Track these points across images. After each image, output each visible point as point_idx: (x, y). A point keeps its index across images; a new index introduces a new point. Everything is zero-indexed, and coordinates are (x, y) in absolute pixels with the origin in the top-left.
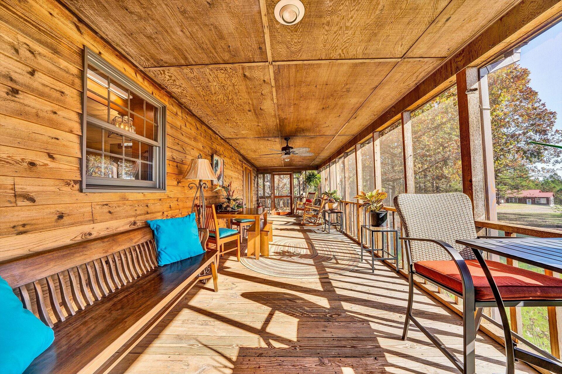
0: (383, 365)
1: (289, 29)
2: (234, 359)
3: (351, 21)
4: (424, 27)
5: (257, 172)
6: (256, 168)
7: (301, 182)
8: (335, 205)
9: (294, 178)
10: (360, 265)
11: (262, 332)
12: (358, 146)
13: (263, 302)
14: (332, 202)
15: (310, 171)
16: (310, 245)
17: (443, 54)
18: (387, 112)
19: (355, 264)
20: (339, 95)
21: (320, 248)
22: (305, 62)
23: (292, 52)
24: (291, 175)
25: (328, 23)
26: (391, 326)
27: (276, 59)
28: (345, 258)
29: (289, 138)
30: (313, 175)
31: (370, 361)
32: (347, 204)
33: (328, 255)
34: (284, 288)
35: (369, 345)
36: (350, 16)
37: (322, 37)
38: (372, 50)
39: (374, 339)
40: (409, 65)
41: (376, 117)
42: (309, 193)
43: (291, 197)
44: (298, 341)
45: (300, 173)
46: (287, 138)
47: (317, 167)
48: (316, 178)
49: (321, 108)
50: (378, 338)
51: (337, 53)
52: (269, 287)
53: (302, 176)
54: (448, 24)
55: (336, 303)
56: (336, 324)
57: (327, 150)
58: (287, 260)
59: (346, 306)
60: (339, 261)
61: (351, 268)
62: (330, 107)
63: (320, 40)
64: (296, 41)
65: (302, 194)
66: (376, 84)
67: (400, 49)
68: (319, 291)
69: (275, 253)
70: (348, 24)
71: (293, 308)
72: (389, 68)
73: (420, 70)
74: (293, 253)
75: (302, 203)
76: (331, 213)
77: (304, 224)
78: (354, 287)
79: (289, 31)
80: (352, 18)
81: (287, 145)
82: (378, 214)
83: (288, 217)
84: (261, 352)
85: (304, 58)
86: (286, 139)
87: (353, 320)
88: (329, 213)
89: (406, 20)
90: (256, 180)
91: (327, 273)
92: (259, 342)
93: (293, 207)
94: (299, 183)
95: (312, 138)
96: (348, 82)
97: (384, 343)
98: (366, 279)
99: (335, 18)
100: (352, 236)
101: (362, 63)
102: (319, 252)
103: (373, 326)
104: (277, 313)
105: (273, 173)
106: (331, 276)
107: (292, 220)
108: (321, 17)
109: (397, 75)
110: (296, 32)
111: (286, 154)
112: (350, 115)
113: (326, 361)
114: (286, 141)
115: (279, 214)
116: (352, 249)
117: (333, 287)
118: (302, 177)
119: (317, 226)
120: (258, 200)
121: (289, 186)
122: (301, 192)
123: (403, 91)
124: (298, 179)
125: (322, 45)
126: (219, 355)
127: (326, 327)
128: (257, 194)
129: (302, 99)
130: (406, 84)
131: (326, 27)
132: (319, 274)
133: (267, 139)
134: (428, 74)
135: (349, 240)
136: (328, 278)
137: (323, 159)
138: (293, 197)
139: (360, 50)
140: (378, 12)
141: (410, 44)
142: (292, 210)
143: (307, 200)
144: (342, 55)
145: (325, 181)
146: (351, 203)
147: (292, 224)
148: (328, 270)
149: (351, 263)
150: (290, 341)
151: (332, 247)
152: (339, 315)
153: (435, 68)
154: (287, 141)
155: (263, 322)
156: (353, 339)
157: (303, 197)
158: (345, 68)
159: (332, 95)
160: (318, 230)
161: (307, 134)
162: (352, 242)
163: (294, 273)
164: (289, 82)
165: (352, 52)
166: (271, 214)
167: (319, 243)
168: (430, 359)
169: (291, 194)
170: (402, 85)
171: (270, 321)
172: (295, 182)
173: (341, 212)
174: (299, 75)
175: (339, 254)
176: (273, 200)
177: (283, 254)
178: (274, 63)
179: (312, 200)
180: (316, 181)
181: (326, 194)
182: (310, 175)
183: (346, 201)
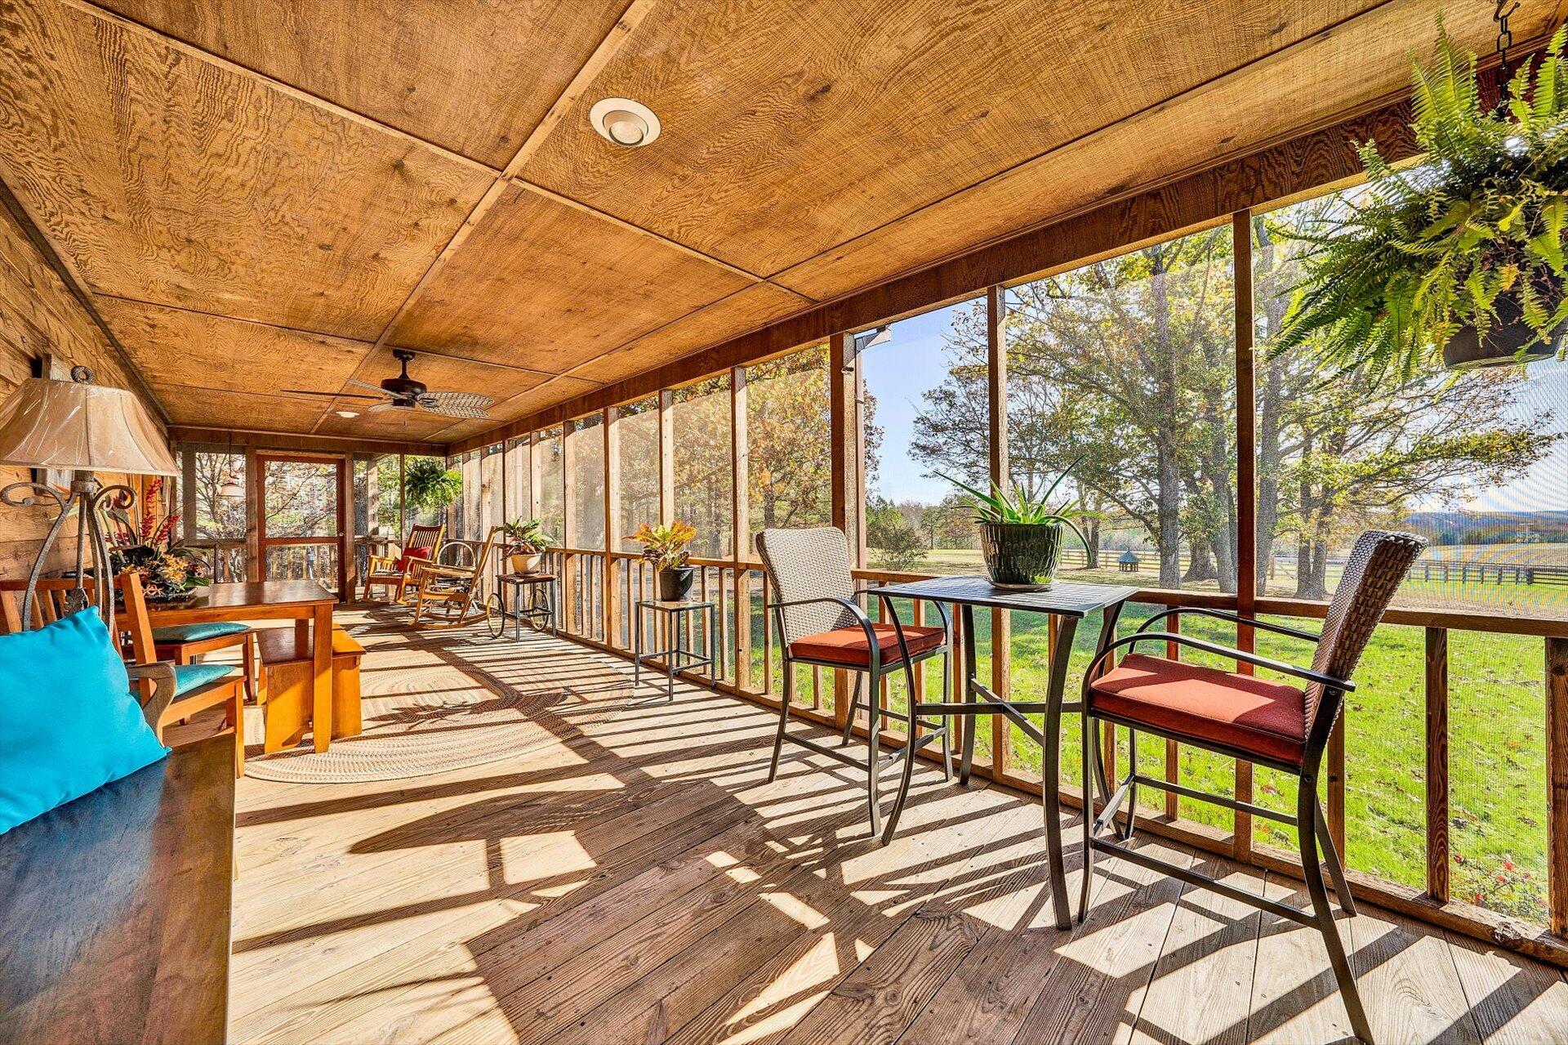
0: (762, 824)
1: (605, 145)
2: (470, 966)
3: (723, 194)
4: (810, 253)
6: (166, 423)
7: (373, 492)
8: (533, 562)
10: (636, 693)
11: (498, 889)
12: (613, 411)
13: (444, 838)
14: (525, 552)
15: (420, 458)
16: (478, 676)
17: (817, 296)
18: (698, 355)
19: (626, 693)
20: (625, 296)
21: (518, 680)
22: (594, 213)
23: (579, 184)
24: (339, 463)
25: (684, 178)
26: (745, 772)
27: (527, 176)
28: (597, 686)
29: (413, 354)
30: (433, 471)
31: (741, 828)
32: (569, 555)
33: (549, 689)
34: (482, 789)
35: (729, 810)
36: (725, 188)
37: (658, 192)
38: (729, 249)
39: (731, 799)
40: (769, 293)
41: (671, 359)
42: (416, 528)
43: (338, 542)
44: (600, 863)
46: (403, 354)
47: (448, 448)
48: (444, 481)
49: (567, 307)
50: (736, 795)
51: (669, 228)
52: (433, 802)
54: (838, 263)
55: (633, 774)
56: (656, 805)
57: (511, 404)
58: (435, 726)
59: (655, 771)
60: (587, 697)
61: (622, 702)
62: (588, 313)
63: (652, 193)
64: (602, 170)
65: (375, 532)
66: (705, 302)
67: (768, 265)
68: (580, 766)
69: (373, 719)
70: (715, 197)
71: (541, 818)
72: (741, 284)
73: (780, 306)
74: (441, 707)
75: (391, 562)
76: (523, 583)
77: (418, 626)
78: (649, 735)
79: (600, 146)
80: (726, 191)
81: (404, 375)
82: (678, 574)
84: (530, 920)
85: (597, 205)
86: (398, 354)
87: (679, 788)
88: (518, 585)
89: (795, 234)
91: (573, 727)
92: (509, 909)
93: (350, 576)
95: (486, 368)
96: (656, 281)
97: (746, 798)
98: (664, 715)
99: (700, 178)
100: (586, 635)
101: (700, 260)
102: (519, 688)
103: (720, 782)
104: (507, 844)
105: (259, 452)
106: (587, 730)
108: (678, 162)
109: (744, 300)
110: (615, 157)
111: (398, 402)
112: (623, 341)
113: (675, 864)
114: (401, 362)
116: (600, 665)
117: (604, 749)
119: (465, 625)
122: (372, 524)
123: (742, 327)
125: (649, 202)
126: (413, 986)
127: (640, 818)
129: (529, 275)
130: (751, 318)
131: (676, 181)
132: (557, 734)
133: (320, 338)
134: (787, 316)
135: (578, 649)
136: (581, 736)
137: (481, 427)
138: (345, 541)
139: (710, 240)
140: (766, 205)
141: (785, 266)
142: (347, 587)
143: (409, 553)
144: (676, 234)
145: (482, 491)
146: (582, 553)
147: (368, 632)
148: (573, 720)
149: (616, 694)
150: (582, 872)
151: (548, 670)
152: (651, 790)
153: (799, 311)
154: (404, 361)
155: (487, 873)
156: (699, 814)
158: (666, 255)
159: (608, 292)
161: (481, 357)
162: (589, 650)
163: (486, 751)
164: (523, 230)
165: (695, 237)
167: (506, 668)
168: (811, 790)
169: (342, 530)
170: (743, 318)
171: (501, 864)
173: (551, 580)
174: (559, 227)
175: (577, 682)
177: (408, 715)
178: (515, 181)
179: (428, 550)
180: (443, 490)
181: (509, 529)
182: (421, 469)
183: (565, 550)
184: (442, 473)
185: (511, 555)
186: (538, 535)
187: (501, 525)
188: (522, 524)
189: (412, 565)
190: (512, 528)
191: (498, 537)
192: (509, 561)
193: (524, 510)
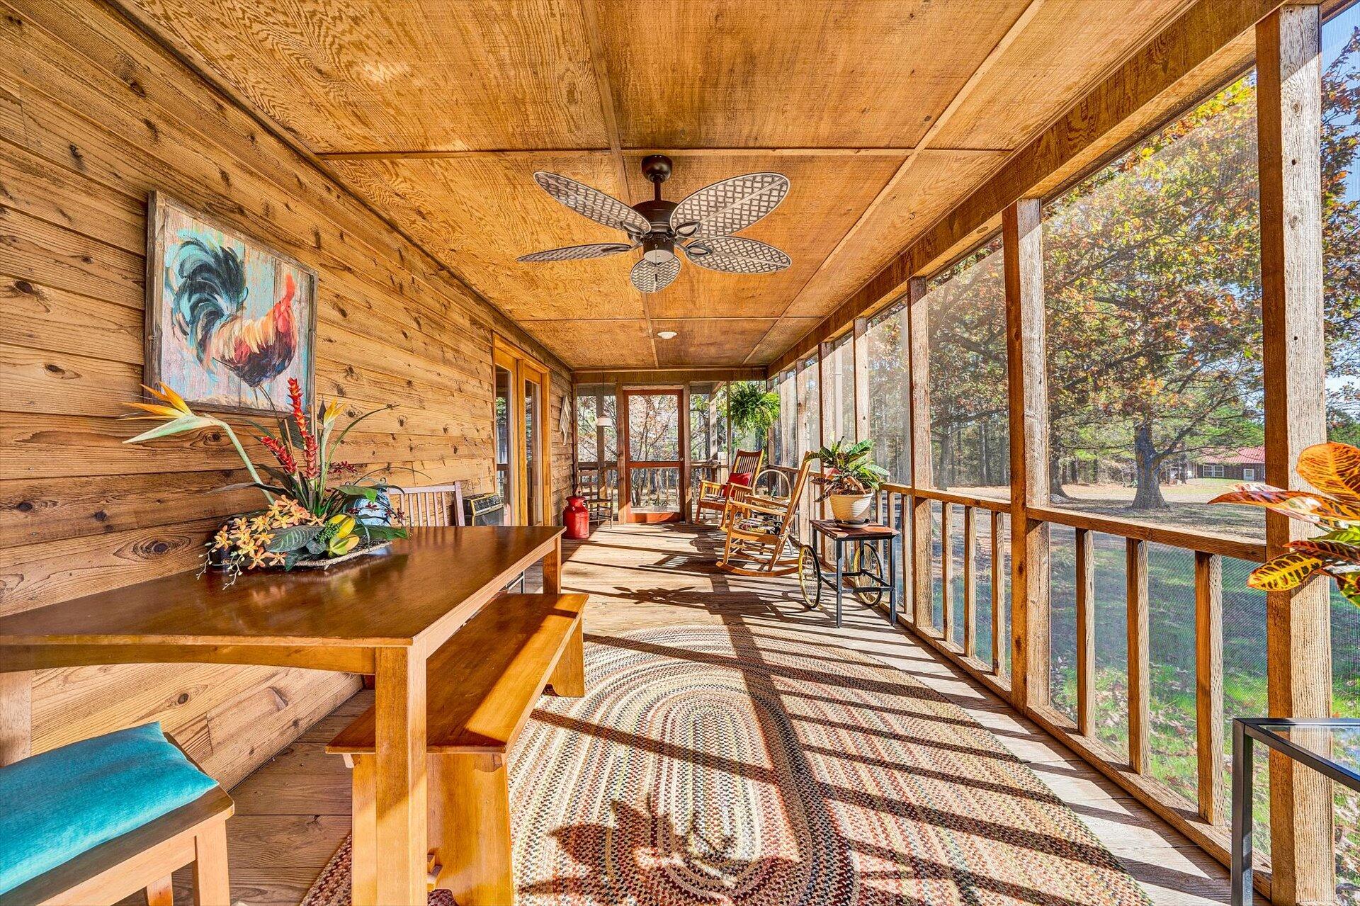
5: (571, 384)
6: (569, 370)
7: (713, 421)
8: (861, 507)
9: (690, 411)
14: (848, 492)
15: (744, 383)
24: (680, 394)
30: (753, 393)
32: (919, 500)
42: (740, 454)
43: (682, 465)
45: (710, 391)
47: (765, 370)
48: (763, 404)
53: (714, 401)
65: (715, 457)
75: (716, 486)
76: (846, 539)
83: (672, 530)
88: (839, 540)
90: (567, 408)
93: (687, 499)
94: (707, 425)
105: (625, 388)
107: (683, 543)
115: (642, 519)
118: (718, 404)
119: (778, 574)
120: (574, 476)
121: (675, 434)
122: (713, 450)
124: (702, 412)
128: (574, 456)
138: (687, 464)
142: (685, 507)
143: (733, 477)
145: (798, 411)
157: (720, 467)
160: (785, 597)
166: (616, 519)
169: (681, 453)
172: (695, 421)
173: (889, 536)
176: (623, 475)
179: (749, 476)
180: (763, 414)
181: (828, 457)
182: (743, 394)
183: (913, 490)
184: (761, 397)
185: (829, 494)
186: (867, 464)
187: (818, 450)
188: (846, 448)
189: (734, 492)
190: (830, 454)
191: (814, 466)
192: (827, 501)
193: (846, 429)
